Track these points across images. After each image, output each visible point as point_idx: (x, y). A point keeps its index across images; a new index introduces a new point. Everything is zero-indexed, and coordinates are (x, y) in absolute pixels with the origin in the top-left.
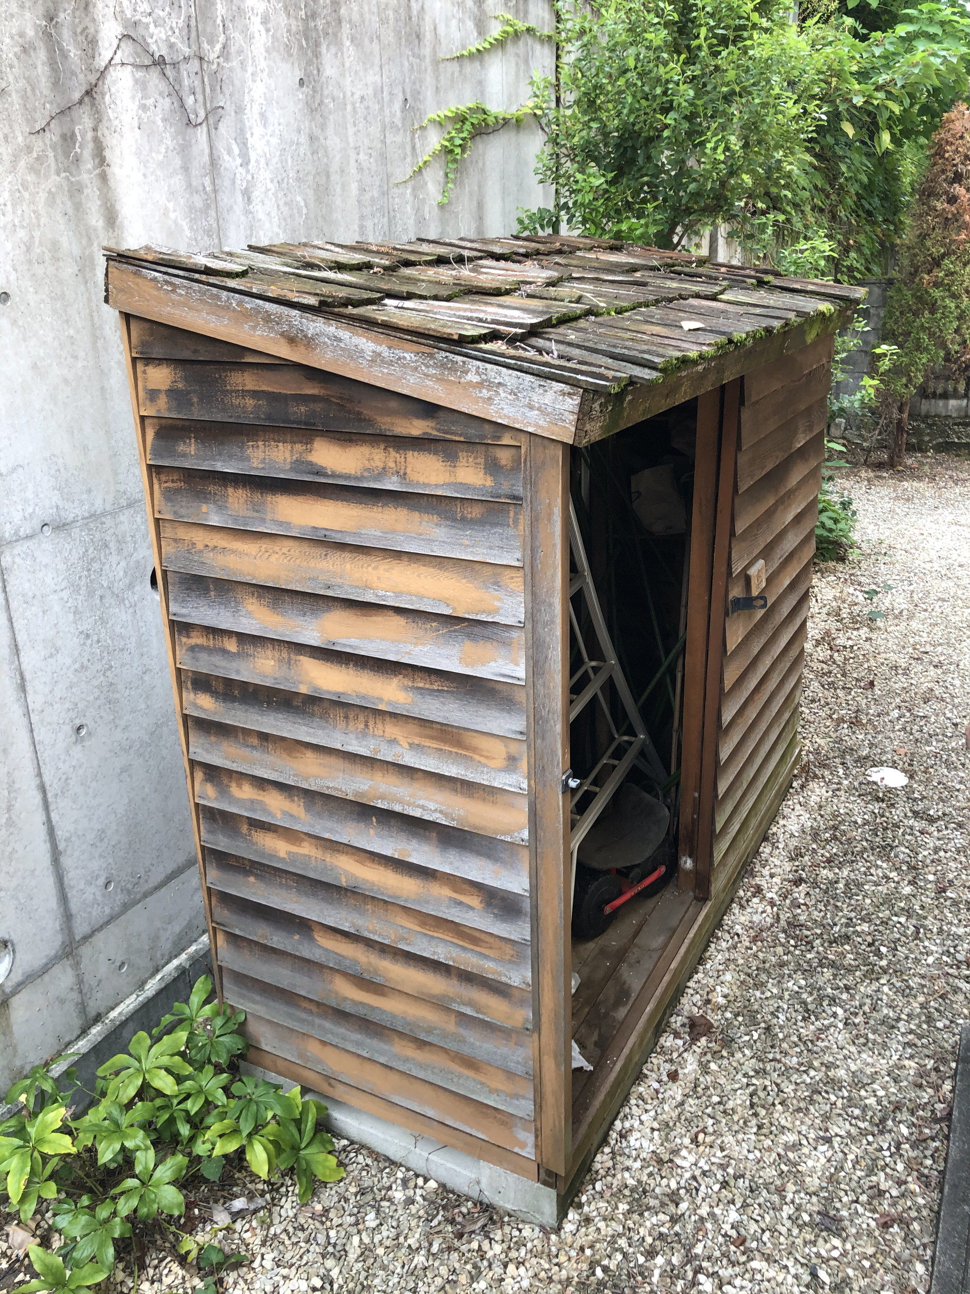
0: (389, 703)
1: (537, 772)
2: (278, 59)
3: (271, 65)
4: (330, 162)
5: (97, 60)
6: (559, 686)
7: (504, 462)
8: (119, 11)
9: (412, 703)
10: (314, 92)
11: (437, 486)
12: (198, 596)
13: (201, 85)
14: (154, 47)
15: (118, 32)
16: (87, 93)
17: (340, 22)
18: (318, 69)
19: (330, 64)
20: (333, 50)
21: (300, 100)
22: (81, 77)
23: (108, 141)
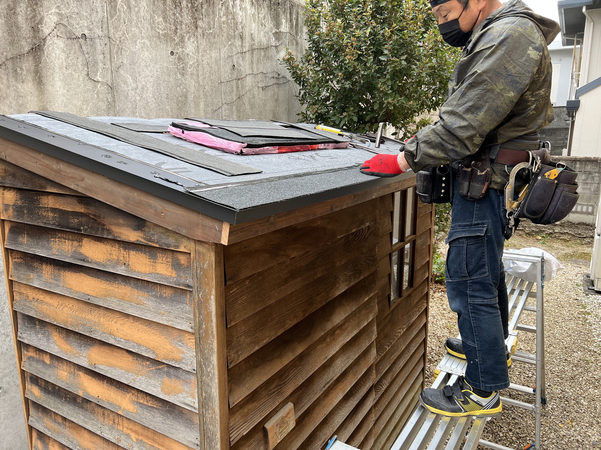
0: (124, 410)
2: (158, 41)
3: (153, 44)
4: (187, 91)
5: (41, 33)
6: (218, 417)
7: (182, 262)
8: (57, 11)
9: (137, 413)
10: (179, 58)
11: (146, 274)
12: (31, 327)
13: (108, 50)
14: (79, 30)
15: (55, 21)
16: (32, 49)
17: (197, 28)
18: (182, 48)
19: (190, 46)
20: (192, 40)
21: (170, 61)
22: (29, 40)
23: (45, 73)
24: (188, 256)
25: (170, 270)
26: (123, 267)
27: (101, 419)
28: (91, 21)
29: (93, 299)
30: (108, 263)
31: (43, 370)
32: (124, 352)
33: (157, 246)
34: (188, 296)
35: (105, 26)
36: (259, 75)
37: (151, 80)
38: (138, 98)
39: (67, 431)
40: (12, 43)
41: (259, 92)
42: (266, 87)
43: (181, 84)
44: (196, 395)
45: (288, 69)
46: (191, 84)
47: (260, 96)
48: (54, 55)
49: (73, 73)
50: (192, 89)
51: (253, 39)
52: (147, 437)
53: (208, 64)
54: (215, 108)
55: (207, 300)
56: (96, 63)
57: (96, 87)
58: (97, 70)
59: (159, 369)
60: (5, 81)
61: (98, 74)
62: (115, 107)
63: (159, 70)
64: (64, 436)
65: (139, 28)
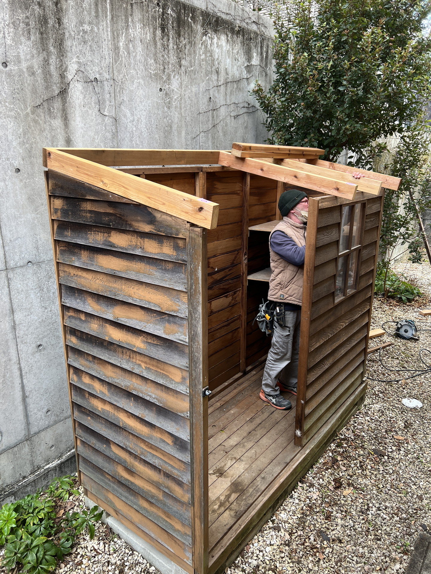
0: (138, 347)
1: (192, 386)
2: (150, 80)
3: (147, 83)
4: (172, 122)
5: (66, 79)
6: (201, 347)
7: (180, 245)
8: (77, 60)
9: (146, 349)
10: (166, 94)
11: (155, 254)
12: (72, 295)
13: (113, 90)
14: (92, 74)
15: (76, 68)
16: (61, 92)
17: (180, 66)
18: (169, 85)
19: (175, 83)
20: (177, 77)
21: (159, 97)
22: (58, 85)
23: (69, 111)
24: (184, 241)
25: (172, 250)
26: (140, 250)
27: (121, 356)
28: (101, 67)
29: (118, 273)
30: (129, 247)
31: (80, 324)
32: (139, 308)
33: (164, 234)
34: (184, 268)
35: (111, 70)
36: (232, 105)
37: (145, 113)
38: (135, 129)
39: (96, 366)
40: (47, 88)
41: (231, 121)
42: (237, 116)
43: (167, 116)
44: (187, 334)
45: (257, 99)
46: (175, 115)
47: (232, 123)
48: (75, 96)
49: (89, 110)
50: (176, 120)
51: (227, 74)
52: (153, 365)
53: (189, 98)
54: (194, 136)
55: (196, 270)
56: (104, 101)
57: (104, 121)
58: (105, 106)
59: (163, 318)
60: (43, 118)
61: (106, 110)
62: (117, 136)
63: (150, 105)
64: (94, 370)
65: (136, 70)
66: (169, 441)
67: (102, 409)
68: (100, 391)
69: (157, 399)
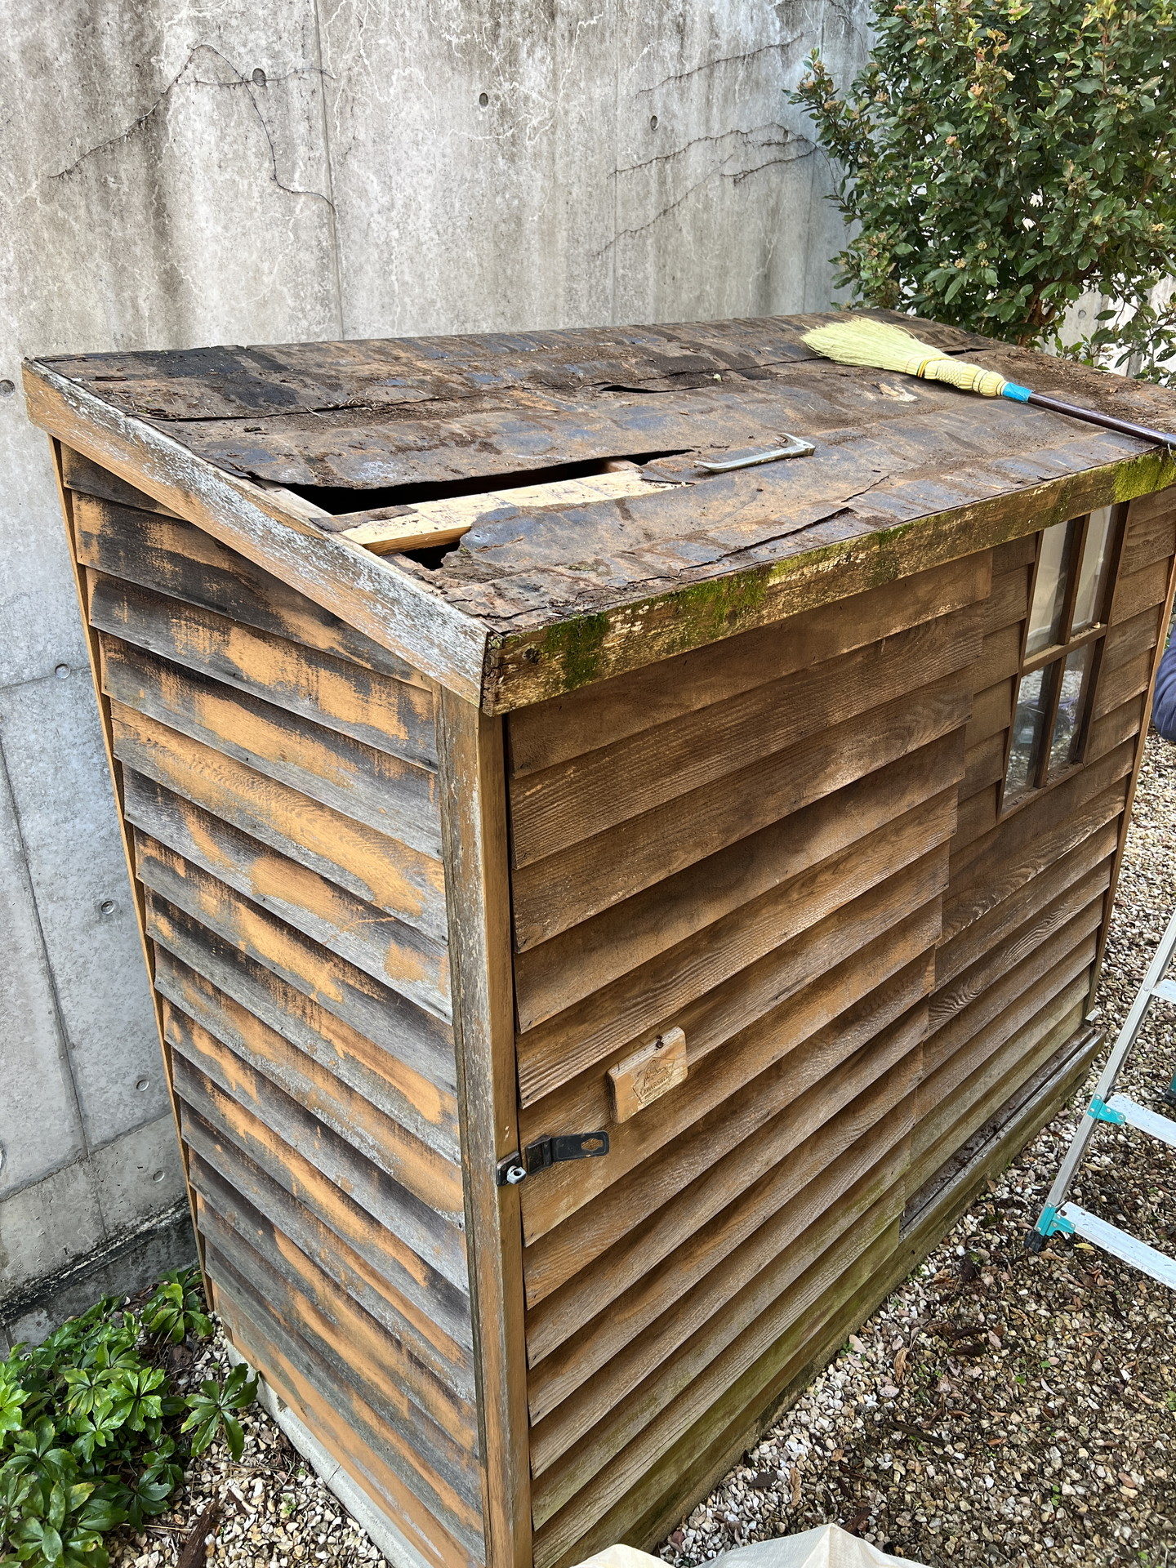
0: (320, 993)
1: (468, 1143)
2: (447, 69)
3: (435, 78)
4: (523, 205)
5: (156, 79)
6: (488, 1041)
7: (419, 709)
8: (193, 13)
9: (343, 1003)
10: (504, 112)
11: (349, 725)
12: (148, 798)
13: (320, 107)
14: (248, 59)
15: (190, 41)
16: (140, 122)
17: (552, 16)
18: (512, 80)
19: (533, 74)
20: (539, 53)
21: (478, 123)
22: (131, 101)
23: (175, 183)
24: (428, 697)
25: (395, 722)
26: (307, 702)
27: (282, 1003)
28: (276, 31)
29: (255, 760)
30: (279, 688)
31: (174, 887)
32: (315, 878)
33: (369, 666)
34: (431, 785)
35: (310, 41)
36: (728, 140)
37: (429, 181)
38: (395, 234)
39: (222, 1014)
40: (92, 112)
41: (724, 192)
42: (746, 174)
43: (505, 187)
44: (448, 987)
45: (812, 116)
46: (533, 182)
47: (725, 199)
48: (189, 134)
49: (237, 179)
50: (536, 198)
51: (714, 33)
52: (365, 1054)
53: (582, 121)
54: (595, 248)
55: (467, 799)
56: (290, 146)
57: (291, 211)
58: (294, 164)
59: (382, 924)
60: (82, 212)
61: (297, 176)
62: (338, 261)
63: (448, 151)
64: (218, 1023)
65: (397, 36)
66: (419, 1275)
67: (246, 1133)
68: (238, 1085)
69: (378, 1151)
